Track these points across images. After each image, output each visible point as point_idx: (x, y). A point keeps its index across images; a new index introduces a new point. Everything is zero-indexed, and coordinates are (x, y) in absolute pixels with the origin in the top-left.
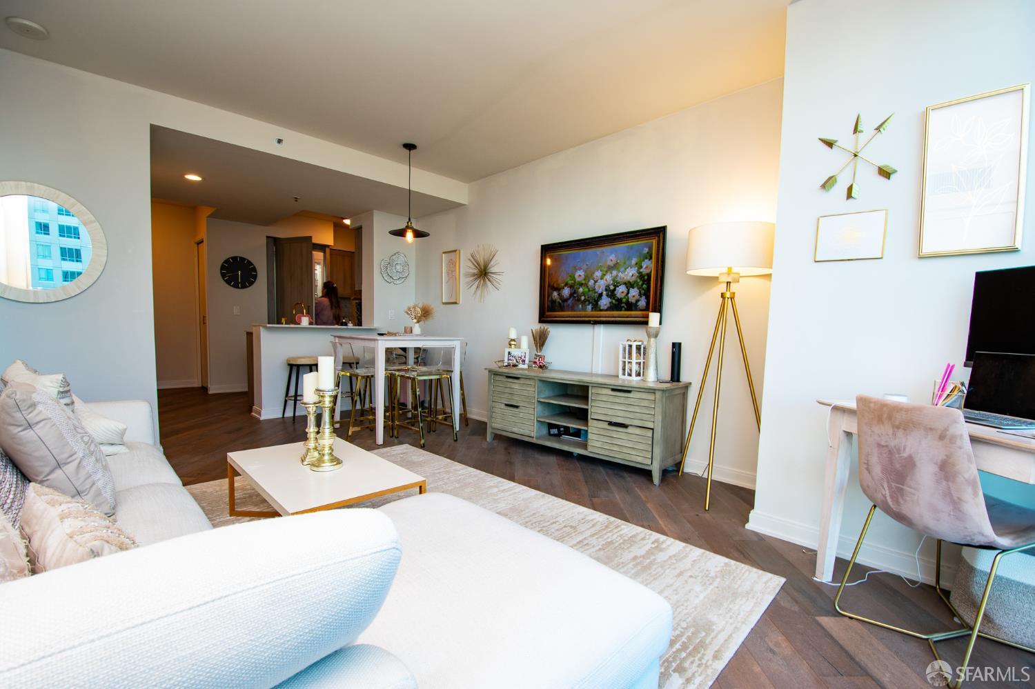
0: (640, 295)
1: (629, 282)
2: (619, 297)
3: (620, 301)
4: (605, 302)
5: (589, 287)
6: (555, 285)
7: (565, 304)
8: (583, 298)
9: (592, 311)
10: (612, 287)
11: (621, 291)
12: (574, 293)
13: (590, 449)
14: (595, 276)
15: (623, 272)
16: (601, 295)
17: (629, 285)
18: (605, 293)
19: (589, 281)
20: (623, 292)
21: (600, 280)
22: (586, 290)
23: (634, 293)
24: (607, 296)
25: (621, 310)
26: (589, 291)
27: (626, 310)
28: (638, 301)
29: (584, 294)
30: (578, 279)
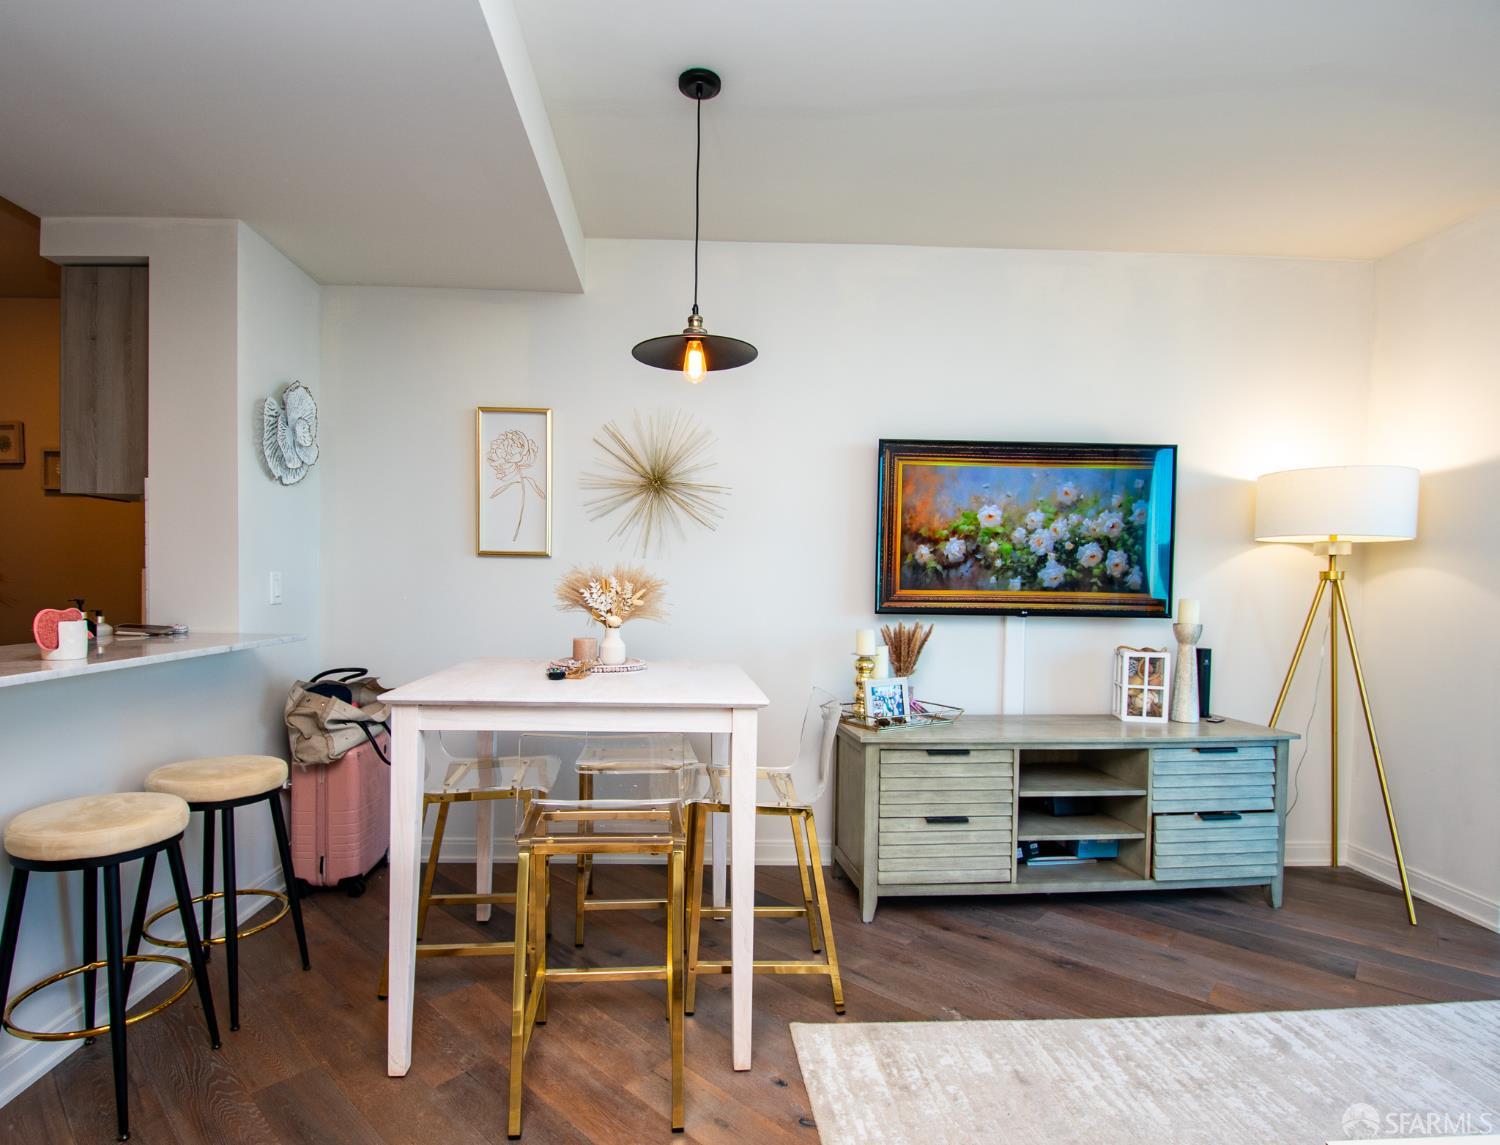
0: (1130, 563)
1: (1107, 539)
2: (1086, 565)
3: (1088, 571)
4: (1052, 573)
5: (1015, 541)
6: (924, 532)
7: (953, 573)
8: (998, 563)
9: (1022, 590)
10: (1069, 546)
11: (1089, 554)
12: (977, 550)
13: (1159, 875)
14: (1027, 520)
15: (1092, 518)
16: (1042, 560)
17: (1107, 544)
18: (1052, 556)
19: (1014, 529)
20: (1093, 557)
21: (1039, 530)
22: (1007, 546)
23: (1117, 558)
24: (1058, 561)
25: (1090, 591)
26: (1014, 549)
27: (1101, 590)
28: (1125, 574)
29: (1000, 554)
30: (985, 524)
